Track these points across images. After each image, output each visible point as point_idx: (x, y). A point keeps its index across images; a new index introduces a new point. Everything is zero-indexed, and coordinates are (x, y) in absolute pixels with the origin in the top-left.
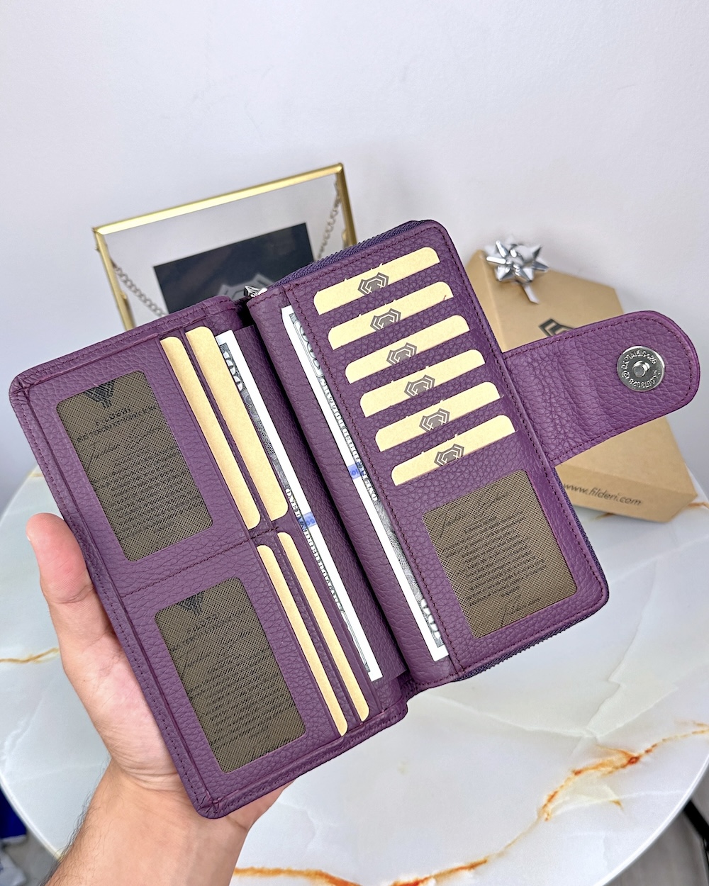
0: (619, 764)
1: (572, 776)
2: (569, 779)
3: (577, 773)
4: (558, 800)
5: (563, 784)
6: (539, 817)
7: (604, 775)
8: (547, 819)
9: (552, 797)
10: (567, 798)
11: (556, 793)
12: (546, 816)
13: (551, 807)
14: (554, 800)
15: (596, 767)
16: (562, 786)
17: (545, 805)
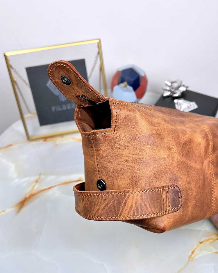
0: (215, 239)
1: (199, 244)
4: (195, 253)
6: (189, 260)
7: (211, 243)
8: (192, 261)
9: (193, 252)
10: (199, 252)
13: (193, 256)
14: (193, 253)
15: (208, 240)
16: (196, 248)
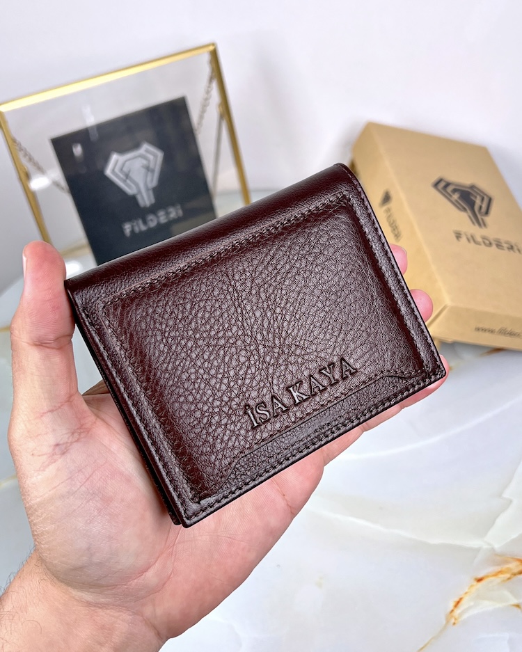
0: (516, 570)
1: (475, 583)
2: (472, 586)
3: (479, 580)
4: (463, 606)
5: (467, 590)
6: (448, 622)
7: (504, 581)
8: (454, 624)
9: (457, 603)
10: (472, 604)
11: (461, 599)
12: (453, 621)
13: (457, 612)
14: (460, 604)
15: (496, 575)
16: (466, 593)
17: (452, 611)
